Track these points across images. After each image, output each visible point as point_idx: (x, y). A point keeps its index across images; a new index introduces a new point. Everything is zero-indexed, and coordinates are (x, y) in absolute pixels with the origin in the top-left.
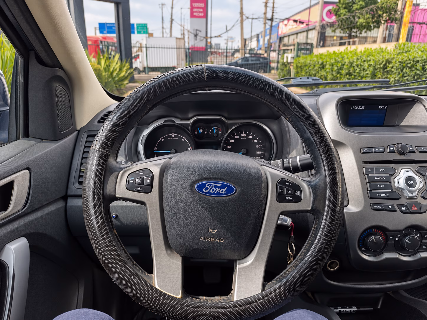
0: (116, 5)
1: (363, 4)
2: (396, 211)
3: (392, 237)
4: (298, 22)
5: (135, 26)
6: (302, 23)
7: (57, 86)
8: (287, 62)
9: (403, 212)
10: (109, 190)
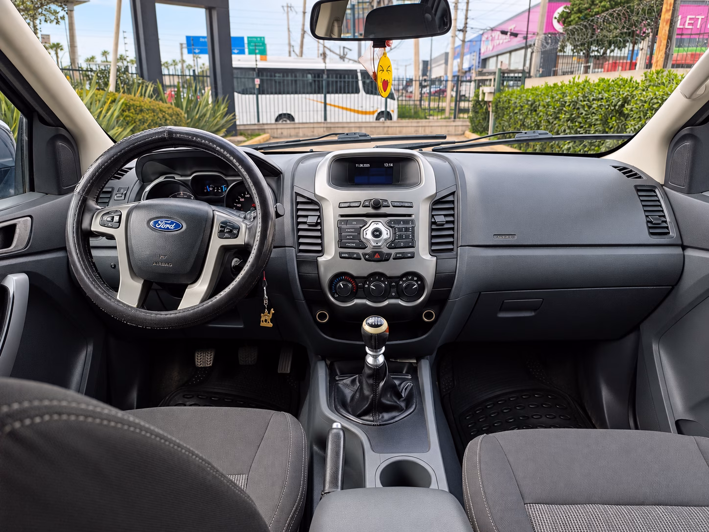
0: (208, 11)
1: (608, 5)
2: (360, 259)
3: (361, 284)
4: (509, 34)
5: (246, 41)
6: (515, 35)
7: (60, 143)
8: (483, 100)
9: (366, 260)
10: (85, 225)
